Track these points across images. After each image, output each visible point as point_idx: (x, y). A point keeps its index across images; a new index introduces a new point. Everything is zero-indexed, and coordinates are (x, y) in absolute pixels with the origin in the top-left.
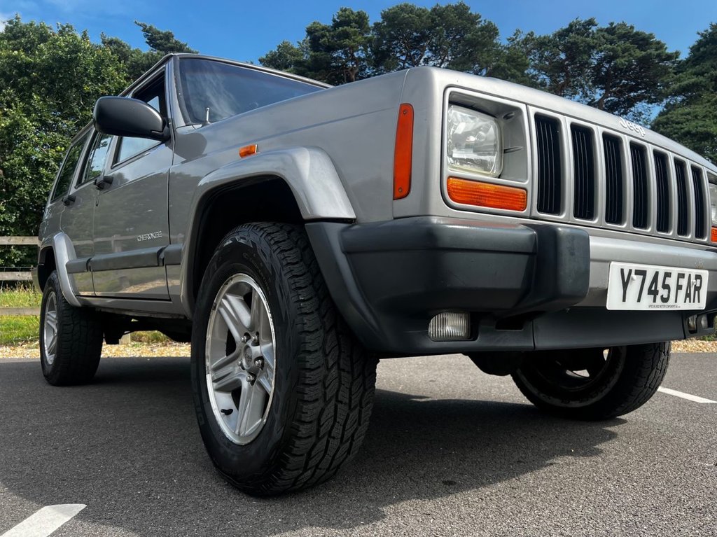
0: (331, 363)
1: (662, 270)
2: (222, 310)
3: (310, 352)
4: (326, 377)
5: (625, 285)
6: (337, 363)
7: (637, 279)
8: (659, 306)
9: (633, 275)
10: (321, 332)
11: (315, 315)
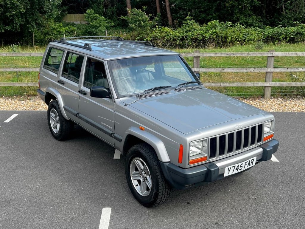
0: (164, 188)
1: (240, 164)
2: (135, 162)
3: (160, 186)
4: (163, 190)
5: (229, 170)
6: (165, 188)
7: (232, 169)
8: (239, 171)
9: (232, 168)
10: (162, 182)
11: (161, 179)
